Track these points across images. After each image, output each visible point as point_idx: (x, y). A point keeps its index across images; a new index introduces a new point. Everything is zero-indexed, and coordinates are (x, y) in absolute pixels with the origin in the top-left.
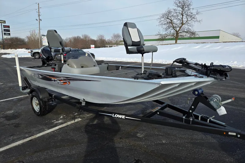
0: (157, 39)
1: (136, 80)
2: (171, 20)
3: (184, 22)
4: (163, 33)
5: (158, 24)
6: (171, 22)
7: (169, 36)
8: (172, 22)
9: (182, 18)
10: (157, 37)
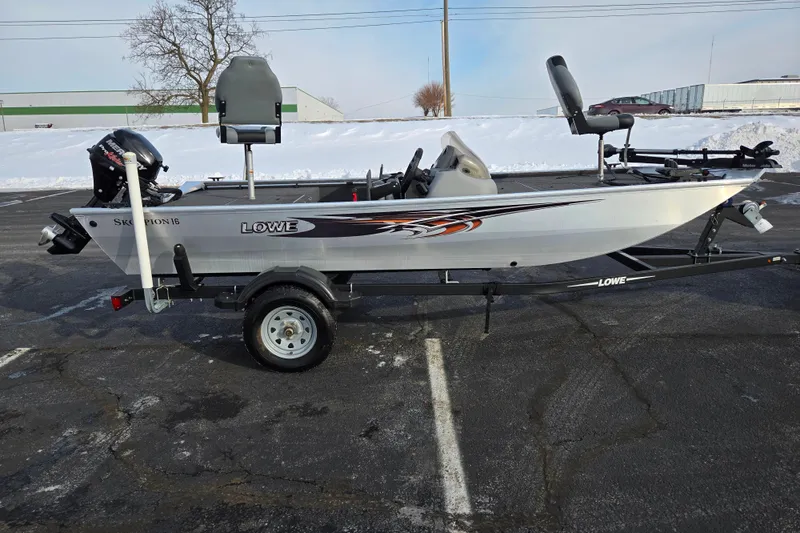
0: (138, 107)
1: (702, 183)
2: (174, 44)
3: (221, 56)
4: (157, 85)
5: (129, 52)
6: (176, 51)
7: (176, 96)
8: (179, 50)
9: (212, 43)
10: (136, 100)
